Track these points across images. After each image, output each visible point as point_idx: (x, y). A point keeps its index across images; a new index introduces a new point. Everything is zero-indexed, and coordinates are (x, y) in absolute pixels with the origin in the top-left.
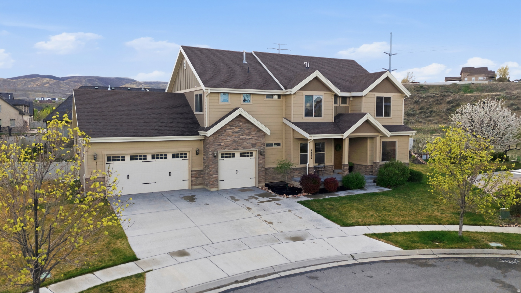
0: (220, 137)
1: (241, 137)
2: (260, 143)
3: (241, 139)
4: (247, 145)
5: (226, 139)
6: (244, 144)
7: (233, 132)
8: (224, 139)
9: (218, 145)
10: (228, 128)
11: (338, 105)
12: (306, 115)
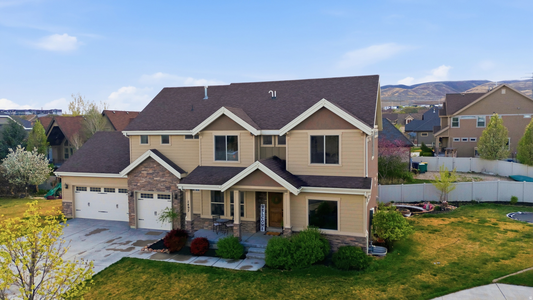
0: (136, 178)
1: (155, 179)
2: (174, 186)
3: (154, 181)
4: (162, 187)
5: (141, 180)
6: (158, 186)
7: (147, 174)
8: (139, 180)
9: (135, 185)
10: (143, 169)
11: (272, 145)
12: (217, 159)
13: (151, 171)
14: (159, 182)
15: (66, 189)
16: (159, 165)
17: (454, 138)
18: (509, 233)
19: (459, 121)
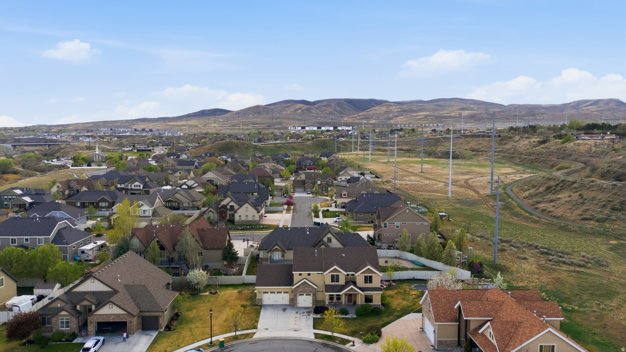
2: (313, 291)
4: (308, 292)
5: (300, 289)
9: (298, 291)
10: (301, 285)
11: (349, 277)
12: (332, 282)
13: (304, 286)
14: (308, 290)
15: (259, 294)
16: (308, 283)
17: (385, 234)
18: (413, 295)
19: (387, 225)
